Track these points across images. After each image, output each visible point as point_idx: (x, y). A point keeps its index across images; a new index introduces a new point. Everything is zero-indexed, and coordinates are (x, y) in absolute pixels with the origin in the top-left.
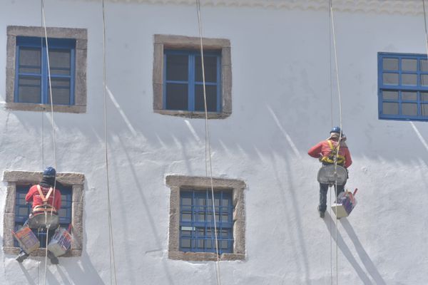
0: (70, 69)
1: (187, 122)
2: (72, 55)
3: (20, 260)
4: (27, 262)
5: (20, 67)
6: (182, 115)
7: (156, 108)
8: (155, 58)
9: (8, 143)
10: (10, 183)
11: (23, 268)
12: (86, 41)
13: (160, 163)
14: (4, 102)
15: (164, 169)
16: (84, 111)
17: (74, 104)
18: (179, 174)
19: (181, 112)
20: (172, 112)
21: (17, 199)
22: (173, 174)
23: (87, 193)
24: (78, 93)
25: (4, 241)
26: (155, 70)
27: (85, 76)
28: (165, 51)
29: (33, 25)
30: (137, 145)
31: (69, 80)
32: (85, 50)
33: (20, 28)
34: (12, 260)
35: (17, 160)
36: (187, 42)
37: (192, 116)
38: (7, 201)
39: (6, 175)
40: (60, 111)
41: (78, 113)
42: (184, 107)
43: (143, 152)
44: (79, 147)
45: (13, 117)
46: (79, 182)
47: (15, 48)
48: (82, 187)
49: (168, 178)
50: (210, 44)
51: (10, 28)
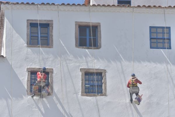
0: (47, 33)
1: (87, 50)
2: (48, 28)
3: (32, 97)
4: (35, 97)
5: (31, 33)
6: (85, 48)
7: (76, 46)
8: (76, 29)
9: (28, 58)
10: (29, 71)
11: (34, 99)
12: (53, 24)
13: (78, 64)
14: (26, 45)
15: (79, 66)
16: (52, 47)
17: (49, 45)
18: (84, 68)
19: (85, 47)
20: (81, 47)
21: (31, 77)
22: (82, 68)
23: (54, 75)
24: (50, 41)
25: (27, 90)
26: (76, 33)
27: (53, 36)
28: (79, 27)
29: (35, 19)
30: (70, 58)
31: (47, 37)
32: (53, 27)
33: (31, 20)
34: (30, 97)
35: (31, 64)
36: (86, 24)
37: (88, 48)
38: (28, 78)
39: (27, 69)
40: (45, 48)
41: (50, 48)
42: (86, 46)
43: (72, 60)
44: (51, 59)
45: (29, 50)
46: (51, 71)
47: (29, 27)
48: (52, 72)
49: (81, 69)
50: (94, 24)
51: (28, 20)
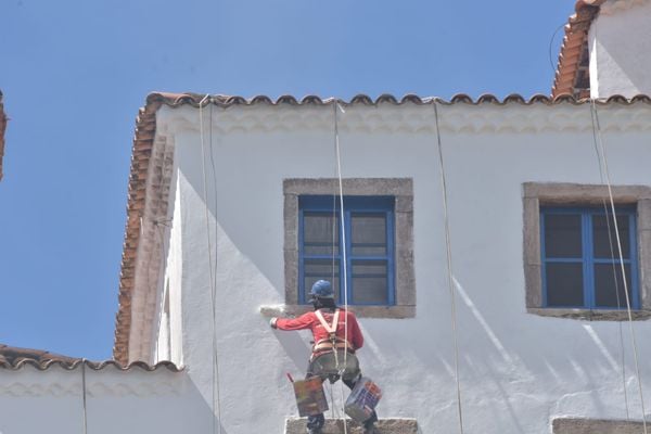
0: (386, 245)
1: (588, 327)
2: (389, 222)
5: (304, 243)
6: (575, 316)
7: (530, 305)
8: (525, 222)
12: (411, 198)
13: (540, 398)
14: (281, 306)
15: (548, 408)
16: (412, 315)
17: (394, 303)
18: (574, 416)
19: (576, 310)
20: (557, 311)
22: (565, 416)
26: (526, 241)
27: (412, 256)
28: (542, 208)
29: (325, 176)
30: (501, 369)
31: (384, 263)
32: (411, 213)
33: (305, 181)
36: (579, 194)
37: (592, 317)
39: (291, 425)
40: (374, 317)
42: (580, 304)
43: (511, 380)
44: (406, 374)
46: (409, 433)
47: (297, 215)
49: (557, 423)
50: (619, 196)
51: (288, 183)
